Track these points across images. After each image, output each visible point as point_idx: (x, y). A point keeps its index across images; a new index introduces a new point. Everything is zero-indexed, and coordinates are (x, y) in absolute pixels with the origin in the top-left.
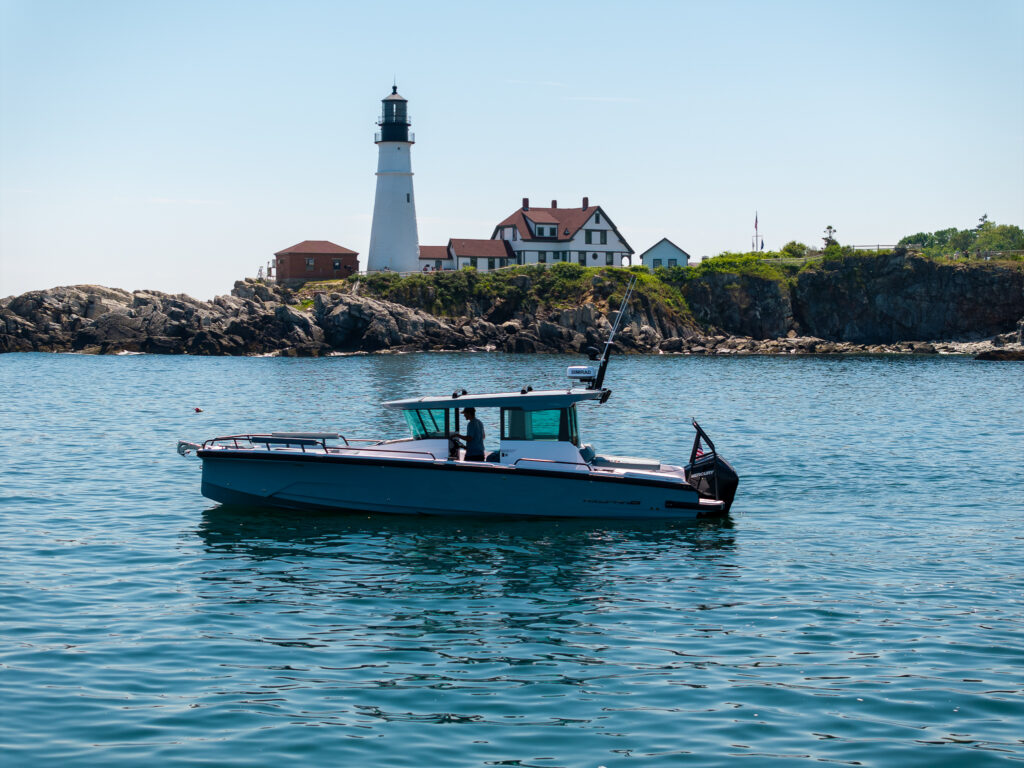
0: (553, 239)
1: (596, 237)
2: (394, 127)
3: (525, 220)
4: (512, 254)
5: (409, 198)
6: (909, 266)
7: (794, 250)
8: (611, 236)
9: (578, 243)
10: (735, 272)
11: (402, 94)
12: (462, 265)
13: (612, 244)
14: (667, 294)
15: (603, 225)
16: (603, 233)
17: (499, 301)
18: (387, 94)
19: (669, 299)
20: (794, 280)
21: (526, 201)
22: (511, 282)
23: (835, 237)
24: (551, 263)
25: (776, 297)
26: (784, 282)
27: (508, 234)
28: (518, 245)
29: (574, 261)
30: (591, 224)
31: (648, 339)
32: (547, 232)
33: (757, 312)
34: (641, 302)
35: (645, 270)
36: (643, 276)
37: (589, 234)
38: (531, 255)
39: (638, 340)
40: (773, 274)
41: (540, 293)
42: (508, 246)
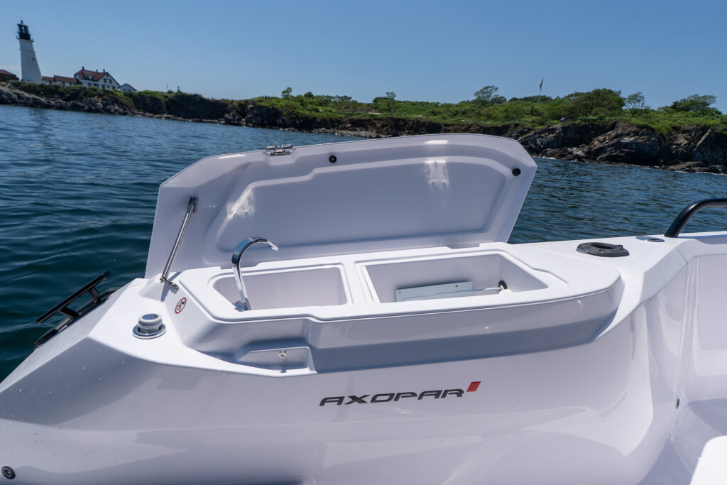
0: (93, 80)
1: (108, 81)
2: (24, 34)
3: (83, 74)
4: (78, 82)
5: (34, 59)
7: (170, 92)
8: (113, 82)
9: (101, 82)
10: (149, 96)
11: (25, 23)
12: (58, 83)
13: (114, 84)
14: (126, 99)
15: (109, 78)
16: (111, 81)
17: (68, 95)
18: (20, 23)
20: (167, 99)
21: (83, 68)
22: (73, 90)
24: (93, 86)
25: (161, 103)
26: (164, 100)
27: (78, 77)
28: (81, 80)
29: (101, 87)
30: (105, 77)
31: (116, 111)
32: (90, 77)
33: (156, 107)
34: (115, 100)
35: (119, 92)
36: (117, 93)
37: (105, 80)
38: (85, 84)
39: (112, 111)
40: (160, 97)
41: (84, 95)
42: (77, 80)
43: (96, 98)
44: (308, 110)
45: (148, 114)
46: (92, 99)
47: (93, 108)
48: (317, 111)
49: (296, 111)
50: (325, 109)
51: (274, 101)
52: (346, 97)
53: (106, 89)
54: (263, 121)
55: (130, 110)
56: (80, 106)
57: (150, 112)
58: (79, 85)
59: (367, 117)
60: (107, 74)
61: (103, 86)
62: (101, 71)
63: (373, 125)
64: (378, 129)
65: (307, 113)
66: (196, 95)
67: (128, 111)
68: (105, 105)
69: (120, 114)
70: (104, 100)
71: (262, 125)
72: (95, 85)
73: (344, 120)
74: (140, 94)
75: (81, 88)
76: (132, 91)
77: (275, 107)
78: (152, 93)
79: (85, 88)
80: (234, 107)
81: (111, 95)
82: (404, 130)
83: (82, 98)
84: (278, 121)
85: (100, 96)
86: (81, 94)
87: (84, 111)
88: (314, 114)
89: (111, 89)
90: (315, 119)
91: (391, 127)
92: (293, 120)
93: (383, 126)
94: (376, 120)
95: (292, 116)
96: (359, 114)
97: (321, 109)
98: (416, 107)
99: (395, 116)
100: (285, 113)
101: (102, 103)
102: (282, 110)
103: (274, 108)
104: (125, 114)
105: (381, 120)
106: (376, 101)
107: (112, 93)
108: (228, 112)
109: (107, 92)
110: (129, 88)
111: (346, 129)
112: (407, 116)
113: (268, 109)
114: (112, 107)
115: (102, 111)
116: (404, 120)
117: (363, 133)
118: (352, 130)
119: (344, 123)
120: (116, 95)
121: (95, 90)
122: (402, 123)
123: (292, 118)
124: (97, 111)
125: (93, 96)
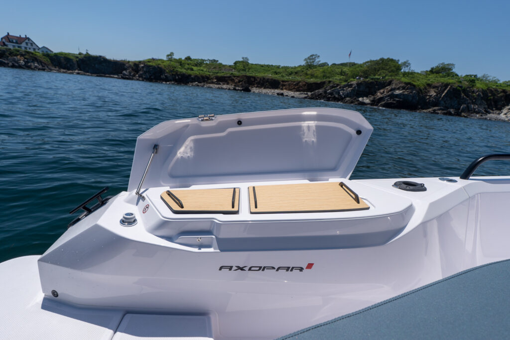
0: (16, 43)
1: (29, 44)
3: (8, 38)
4: (4, 44)
6: (102, 60)
7: (80, 54)
8: (33, 45)
9: (24, 45)
10: (63, 56)
13: (34, 47)
14: (44, 58)
15: (31, 42)
16: (31, 44)
19: (46, 60)
20: (78, 59)
21: (8, 33)
23: (88, 52)
24: (17, 48)
25: (73, 62)
26: (75, 60)
27: (4, 40)
28: (6, 43)
29: (23, 48)
30: (27, 41)
31: (36, 67)
32: (14, 41)
33: (69, 65)
34: (35, 59)
35: (39, 53)
36: (37, 54)
37: (27, 43)
38: (10, 46)
39: (33, 67)
40: (72, 58)
41: (9, 54)
42: (4, 43)
43: (19, 57)
44: (185, 69)
45: (62, 70)
46: (15, 57)
47: (17, 65)
48: (192, 70)
49: (175, 70)
50: (199, 68)
51: (159, 62)
52: (214, 60)
53: (28, 50)
54: (150, 76)
55: (48, 67)
56: (5, 63)
57: (64, 69)
58: (5, 47)
59: (228, 75)
60: (29, 39)
61: (26, 48)
62: (23, 36)
63: (233, 80)
64: (236, 83)
65: (184, 71)
66: (100, 57)
67: (46, 67)
68: (26, 63)
69: (39, 69)
70: (25, 58)
71: (150, 80)
72: (19, 47)
73: (212, 77)
74: (56, 55)
75: (6, 49)
76: (49, 53)
77: (160, 66)
78: (66, 54)
79: (10, 49)
80: (130, 66)
81: (31, 55)
82: (254, 84)
83: (8, 57)
84: (162, 77)
85: (22, 55)
86: (7, 54)
87: (9, 67)
88: (189, 72)
89: (32, 51)
90: (190, 75)
91: (244, 82)
92: (173, 76)
93: (240, 81)
94: (235, 77)
95: (173, 73)
96: (223, 72)
97: (195, 68)
98: (263, 68)
99: (248, 74)
100: (167, 71)
101: (24, 61)
102: (165, 69)
103: (158, 67)
104: (44, 70)
105: (238, 77)
106: (235, 63)
107: (32, 54)
108: (126, 70)
109: (28, 52)
110: (47, 50)
111: (213, 83)
112: (257, 75)
113: (154, 68)
114: (32, 64)
115: (24, 67)
116: (254, 78)
117: (225, 86)
118: (217, 84)
119: (212, 78)
120: (35, 55)
121: (18, 51)
122: (253, 80)
123: (173, 74)
124: (20, 67)
125: (16, 55)
